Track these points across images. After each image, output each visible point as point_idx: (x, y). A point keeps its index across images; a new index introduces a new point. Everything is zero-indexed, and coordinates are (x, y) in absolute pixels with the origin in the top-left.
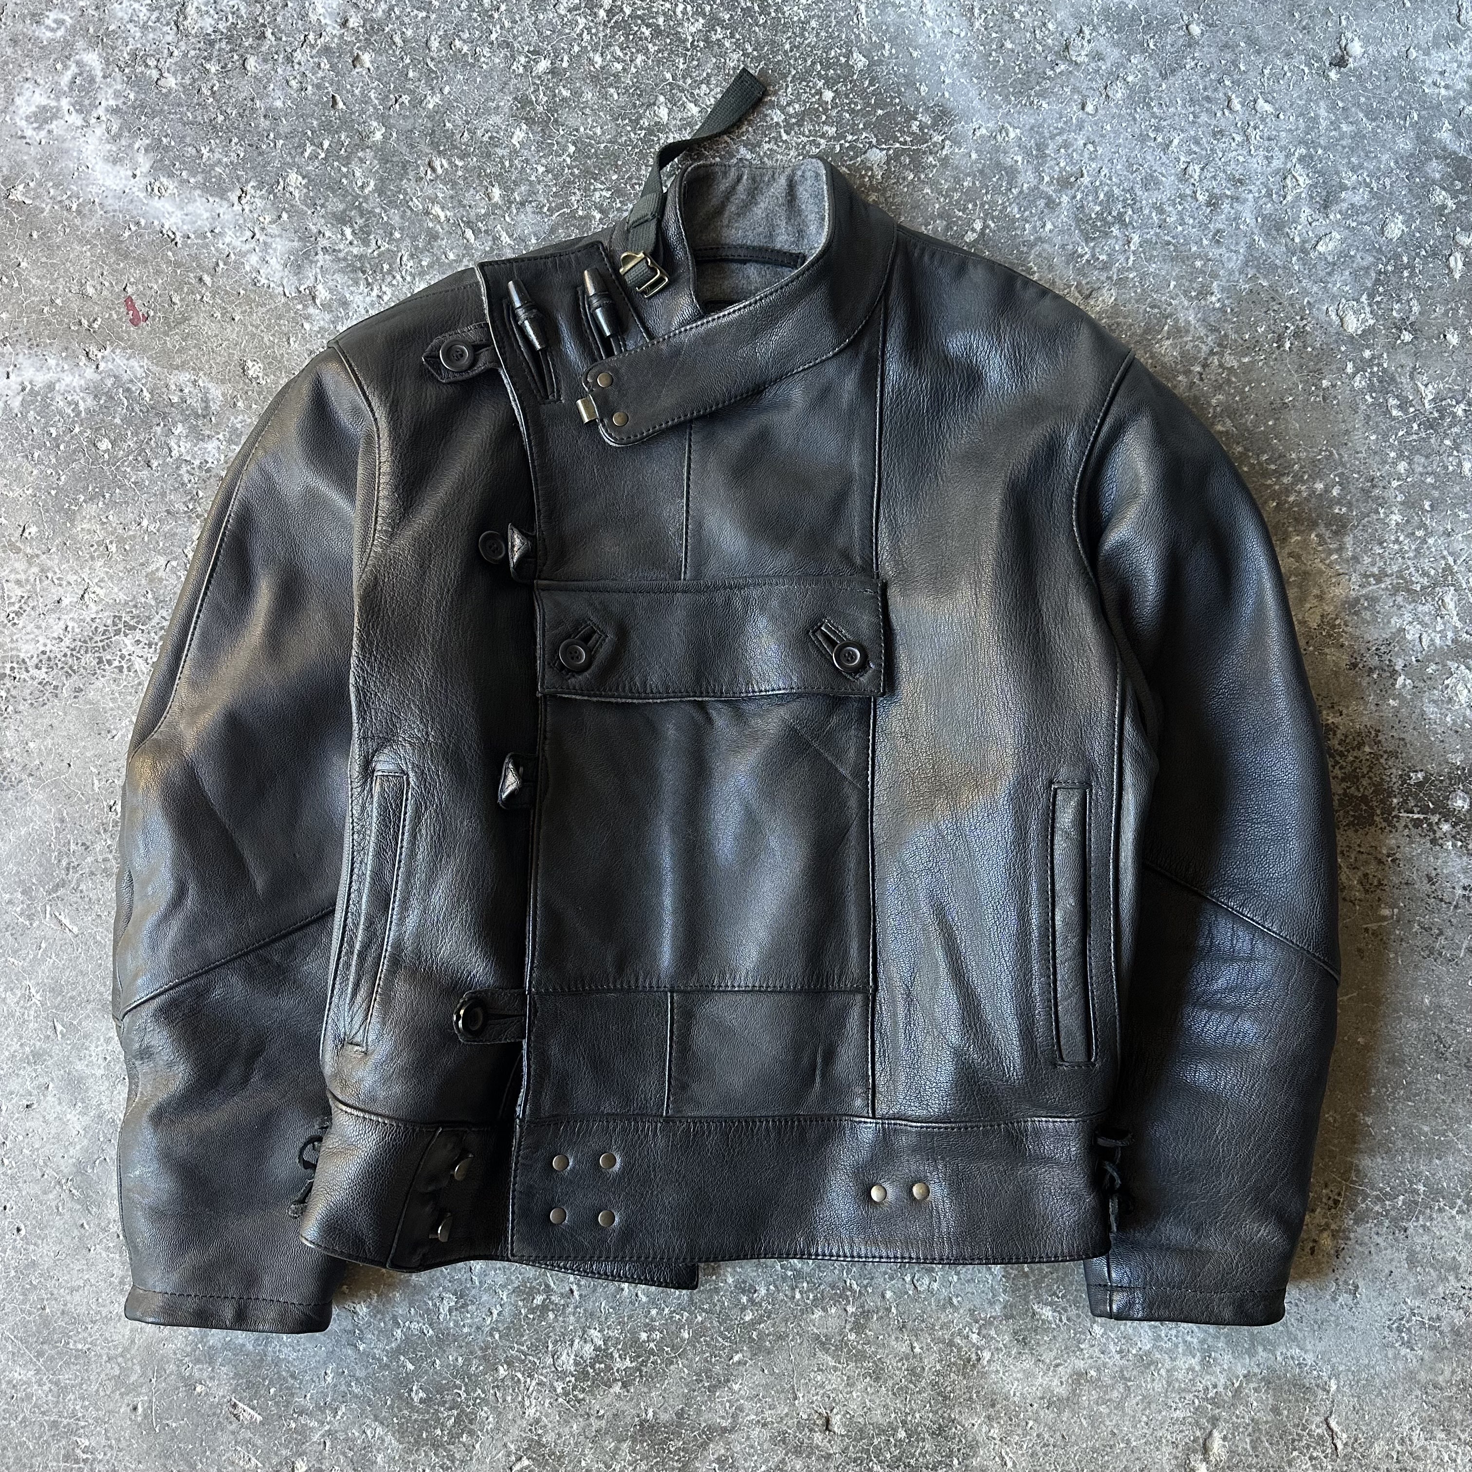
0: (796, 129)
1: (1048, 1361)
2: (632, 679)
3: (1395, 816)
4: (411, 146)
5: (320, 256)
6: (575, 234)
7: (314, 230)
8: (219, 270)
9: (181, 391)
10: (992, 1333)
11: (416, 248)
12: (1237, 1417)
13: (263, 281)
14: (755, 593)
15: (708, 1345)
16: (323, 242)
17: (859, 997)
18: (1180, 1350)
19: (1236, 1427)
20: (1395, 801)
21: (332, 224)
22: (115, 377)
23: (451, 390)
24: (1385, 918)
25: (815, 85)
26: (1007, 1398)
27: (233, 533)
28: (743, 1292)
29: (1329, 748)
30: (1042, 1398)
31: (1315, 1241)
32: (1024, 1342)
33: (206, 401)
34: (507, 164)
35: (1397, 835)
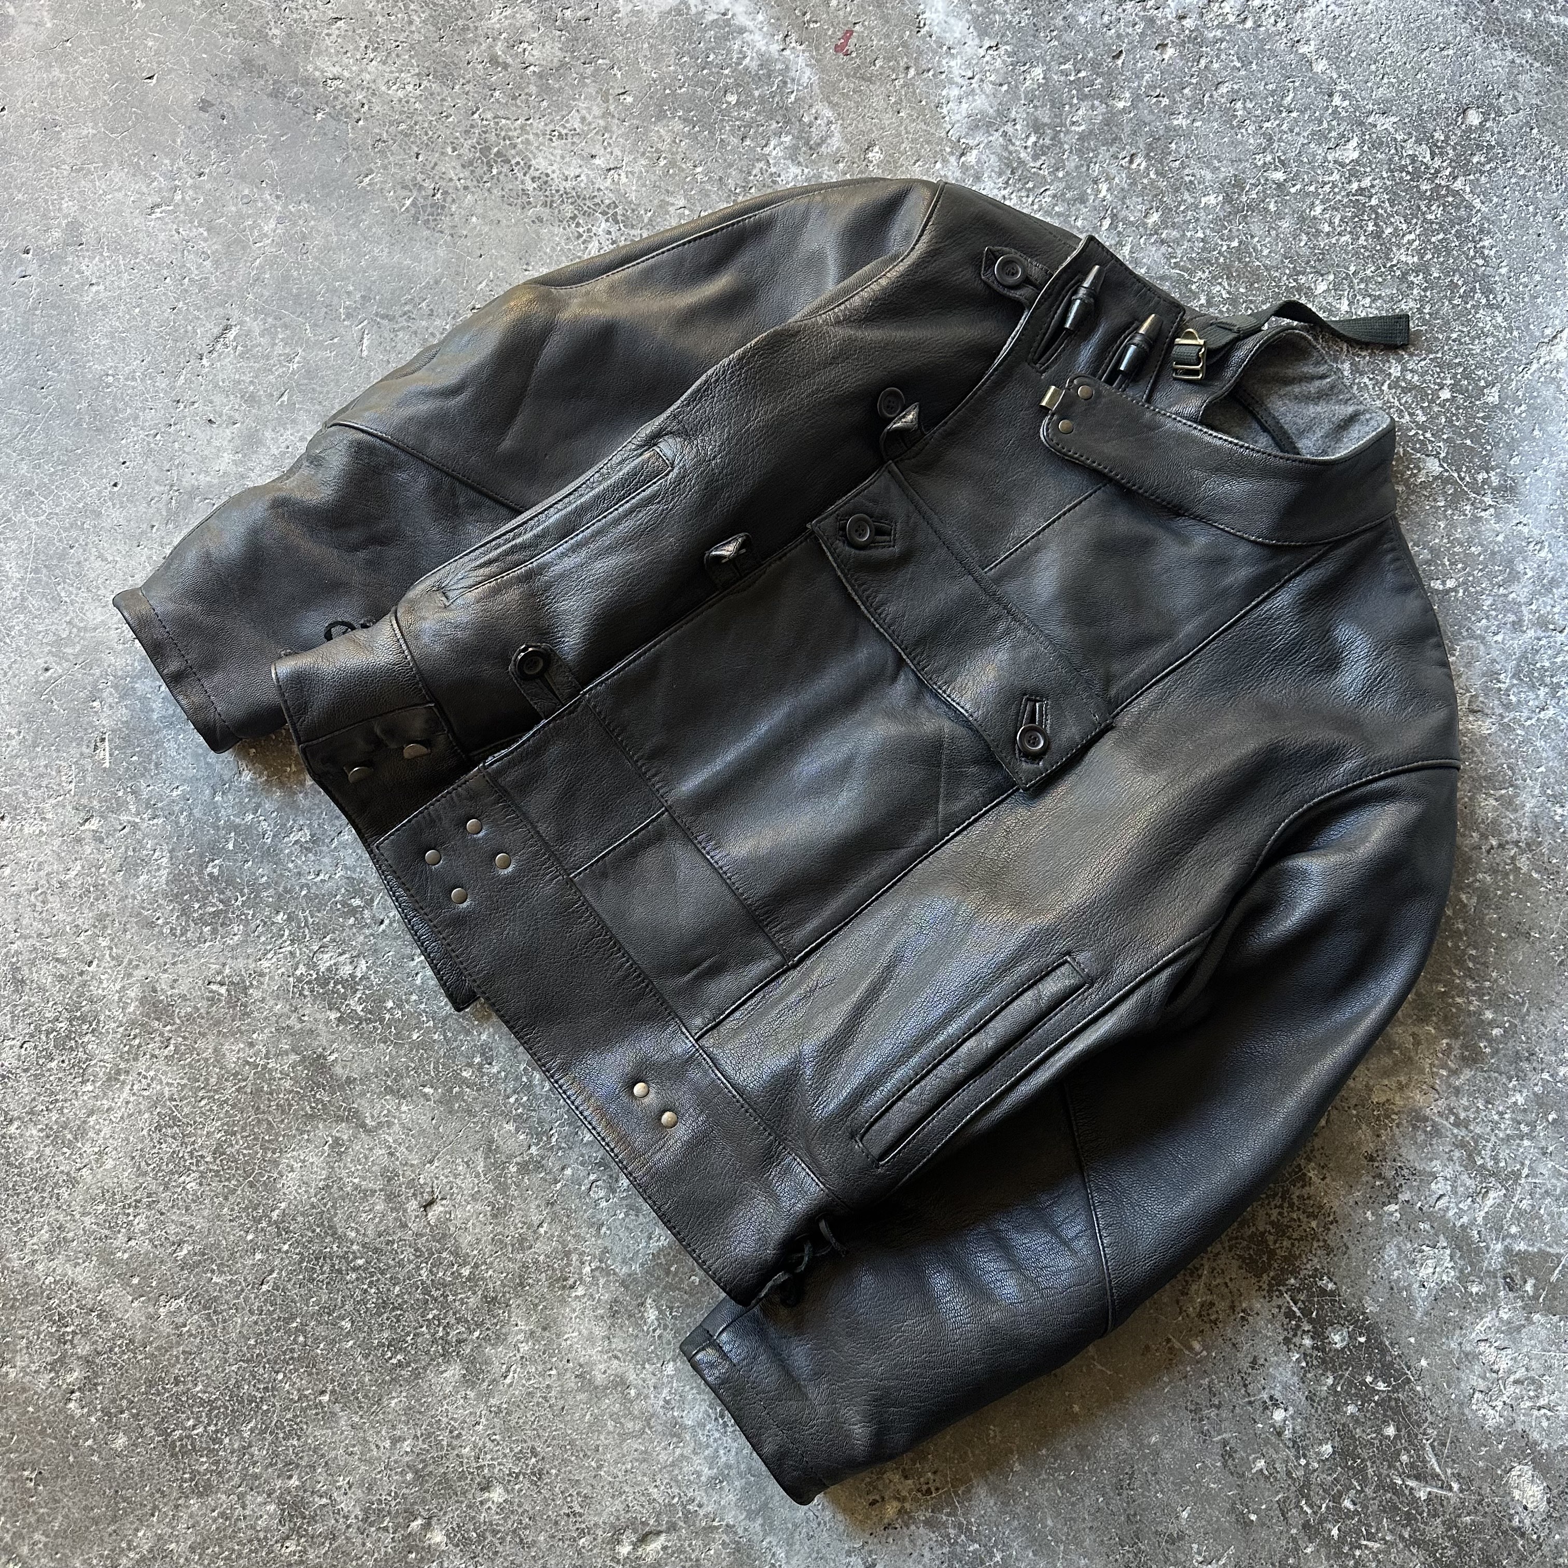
0: (1399, 391)
1: (614, 1346)
2: (877, 592)
3: (1280, 1291)
4: (1134, 133)
5: (997, 134)
6: (1176, 295)
7: (1013, 114)
8: (926, 75)
9: (816, 118)
10: (602, 1281)
11: (1063, 194)
12: (690, 1545)
13: (945, 111)
14: (1021, 632)
15: (420, 1059)
16: (1009, 128)
17: (778, 958)
18: (707, 1452)
19: (681, 1551)
20: (1292, 1281)
21: (1028, 124)
22: (787, 67)
23: (981, 287)
24: (1191, 1348)
25: (1445, 378)
26: (558, 1336)
27: (744, 227)
28: (483, 1054)
29: (1288, 1190)
30: (581, 1366)
31: (883, 1498)
32: (614, 1314)
33: (823, 141)
34: (1182, 208)
35: (1267, 1305)
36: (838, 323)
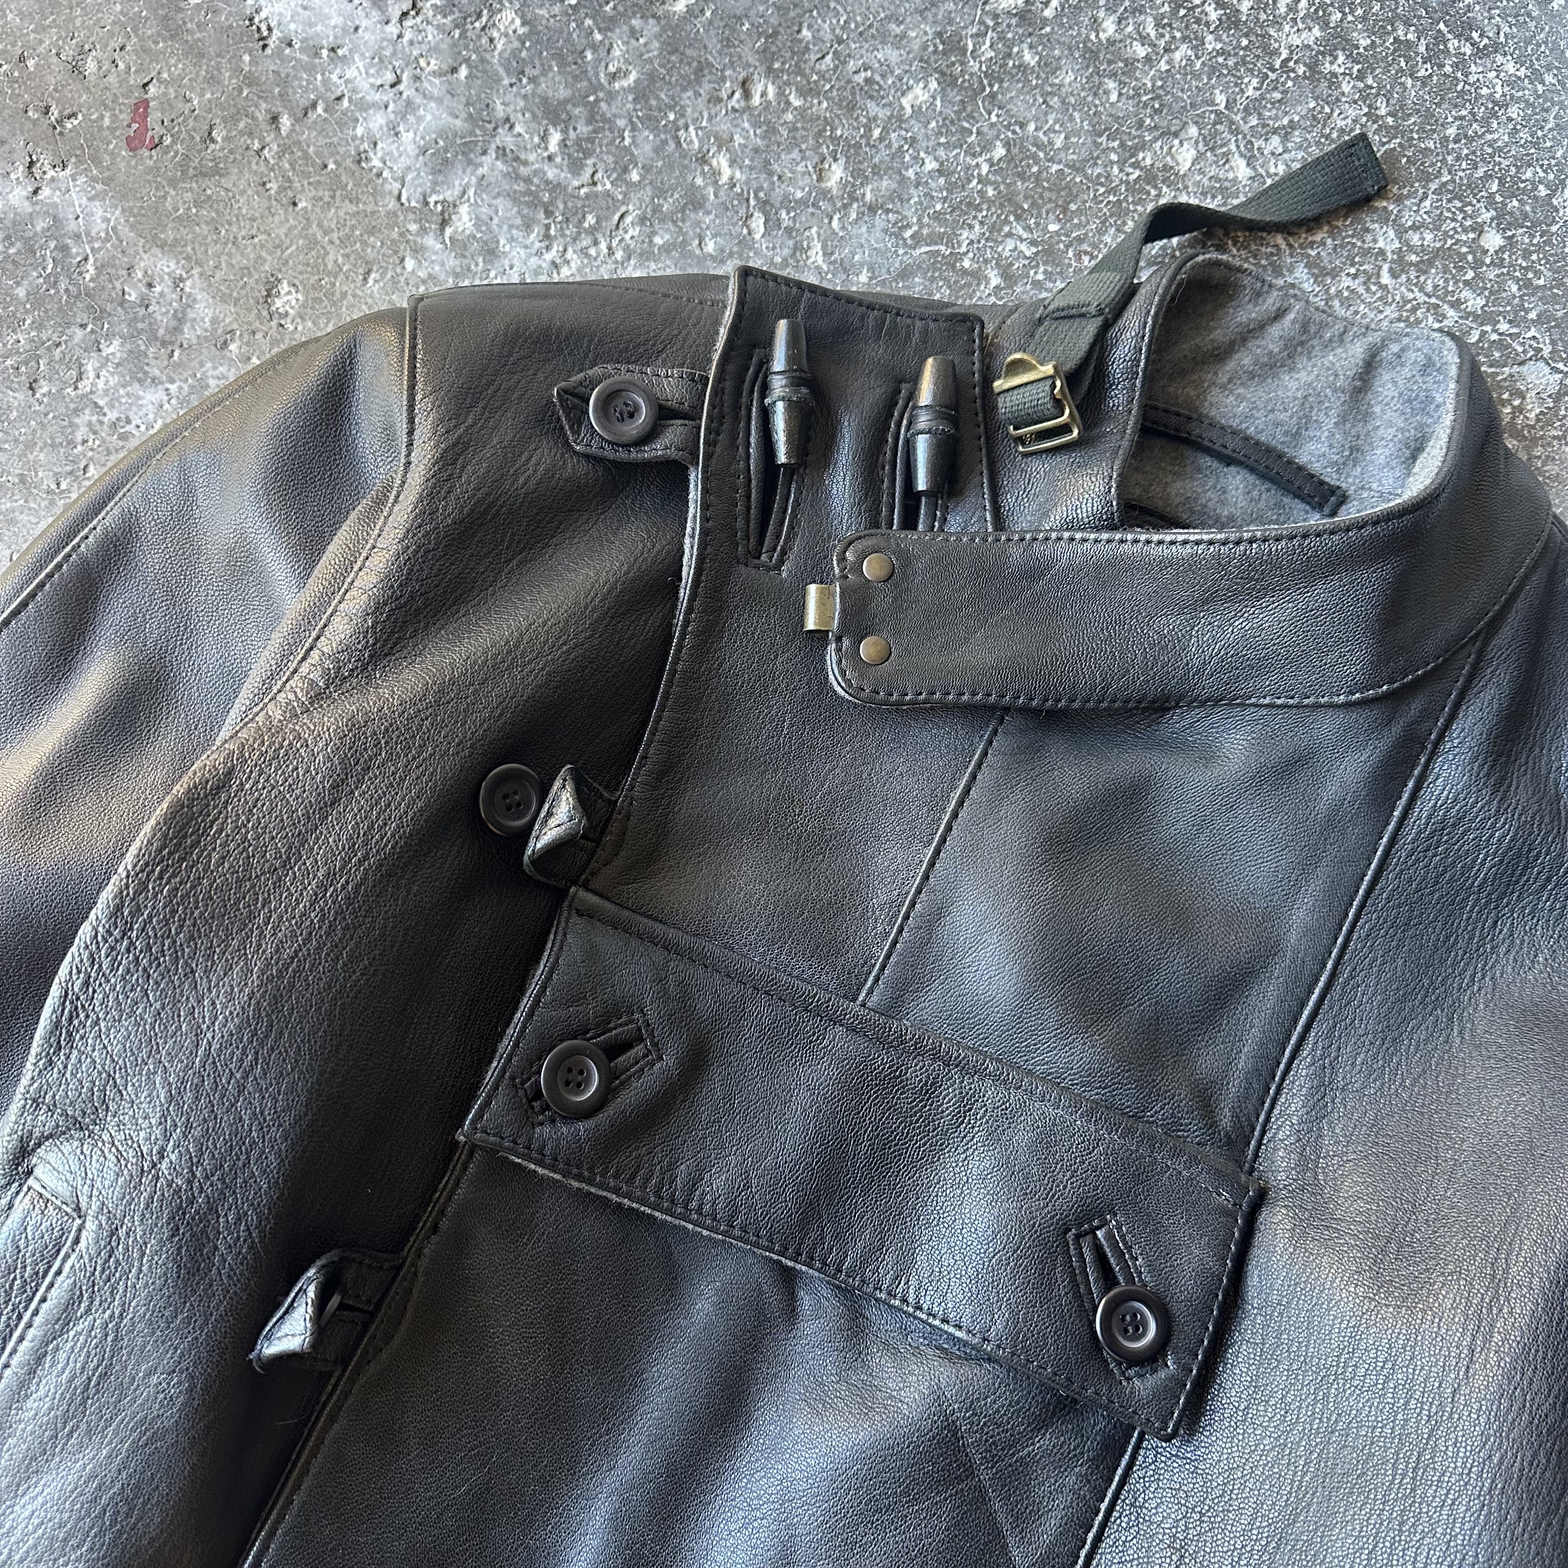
0: (1413, 274)
2: (673, 1165)
4: (728, 43)
5: (488, 160)
6: (941, 294)
7: (500, 111)
8: (312, 116)
9: (150, 285)
11: (657, 209)
13: (376, 163)
14: (991, 1093)
16: (504, 138)
21: (534, 116)
22: (55, 218)
23: (583, 468)
25: (1476, 213)
27: (84, 561)
33: (180, 319)
34: (876, 133)
36: (318, 696)
